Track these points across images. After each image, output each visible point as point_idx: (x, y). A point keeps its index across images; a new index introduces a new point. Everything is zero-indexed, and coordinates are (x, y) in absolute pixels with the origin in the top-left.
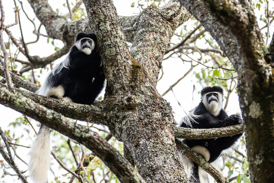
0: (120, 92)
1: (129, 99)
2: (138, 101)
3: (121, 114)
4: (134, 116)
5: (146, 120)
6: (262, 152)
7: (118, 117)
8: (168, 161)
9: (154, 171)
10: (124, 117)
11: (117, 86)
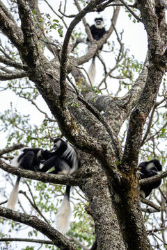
0: (84, 165)
1: (88, 170)
2: (93, 171)
3: (84, 180)
4: (91, 180)
5: (97, 183)
6: (124, 222)
7: (82, 182)
8: (108, 209)
9: (99, 216)
10: (86, 182)
11: (83, 162)
